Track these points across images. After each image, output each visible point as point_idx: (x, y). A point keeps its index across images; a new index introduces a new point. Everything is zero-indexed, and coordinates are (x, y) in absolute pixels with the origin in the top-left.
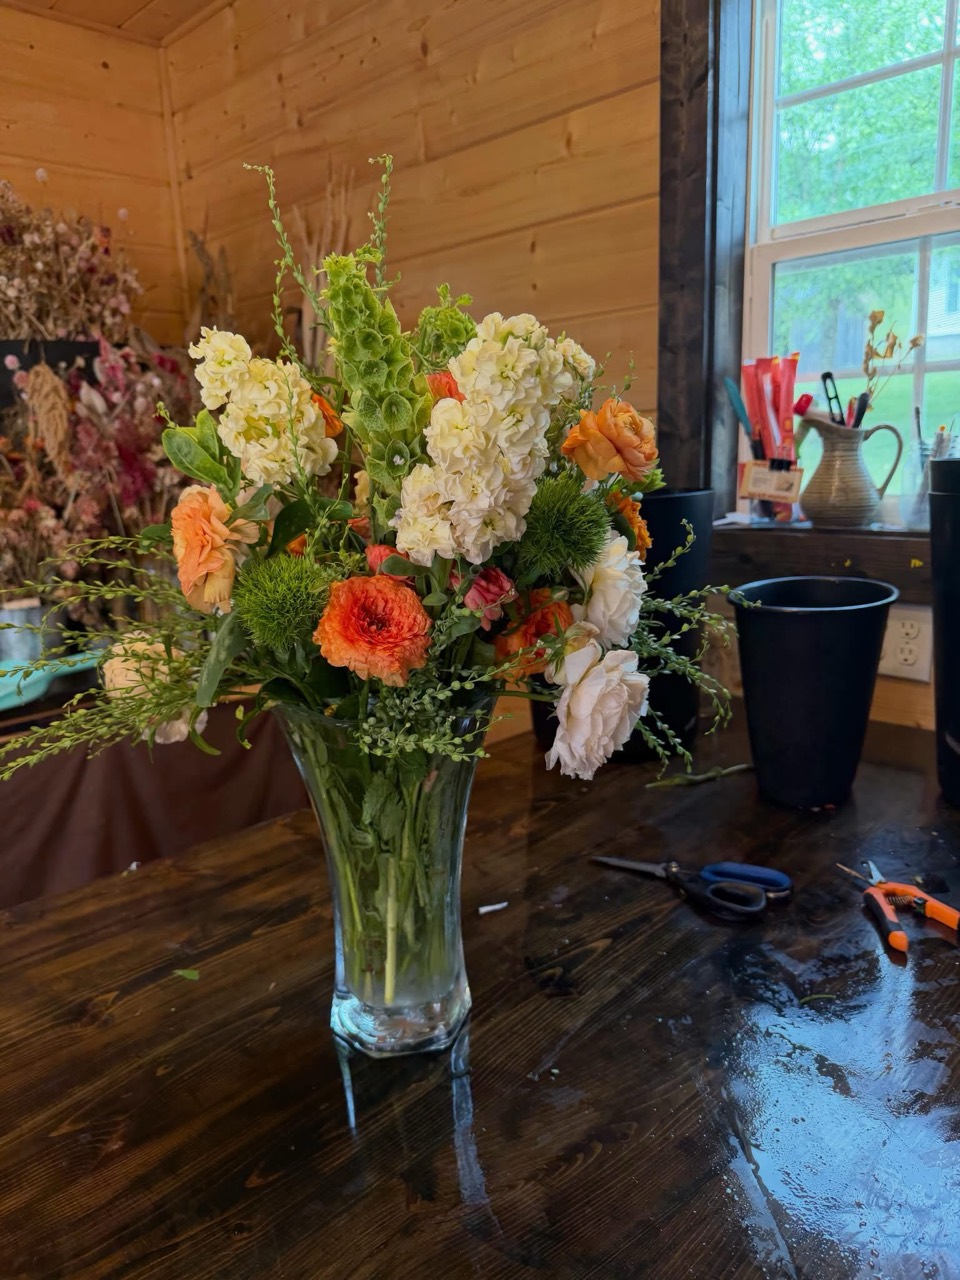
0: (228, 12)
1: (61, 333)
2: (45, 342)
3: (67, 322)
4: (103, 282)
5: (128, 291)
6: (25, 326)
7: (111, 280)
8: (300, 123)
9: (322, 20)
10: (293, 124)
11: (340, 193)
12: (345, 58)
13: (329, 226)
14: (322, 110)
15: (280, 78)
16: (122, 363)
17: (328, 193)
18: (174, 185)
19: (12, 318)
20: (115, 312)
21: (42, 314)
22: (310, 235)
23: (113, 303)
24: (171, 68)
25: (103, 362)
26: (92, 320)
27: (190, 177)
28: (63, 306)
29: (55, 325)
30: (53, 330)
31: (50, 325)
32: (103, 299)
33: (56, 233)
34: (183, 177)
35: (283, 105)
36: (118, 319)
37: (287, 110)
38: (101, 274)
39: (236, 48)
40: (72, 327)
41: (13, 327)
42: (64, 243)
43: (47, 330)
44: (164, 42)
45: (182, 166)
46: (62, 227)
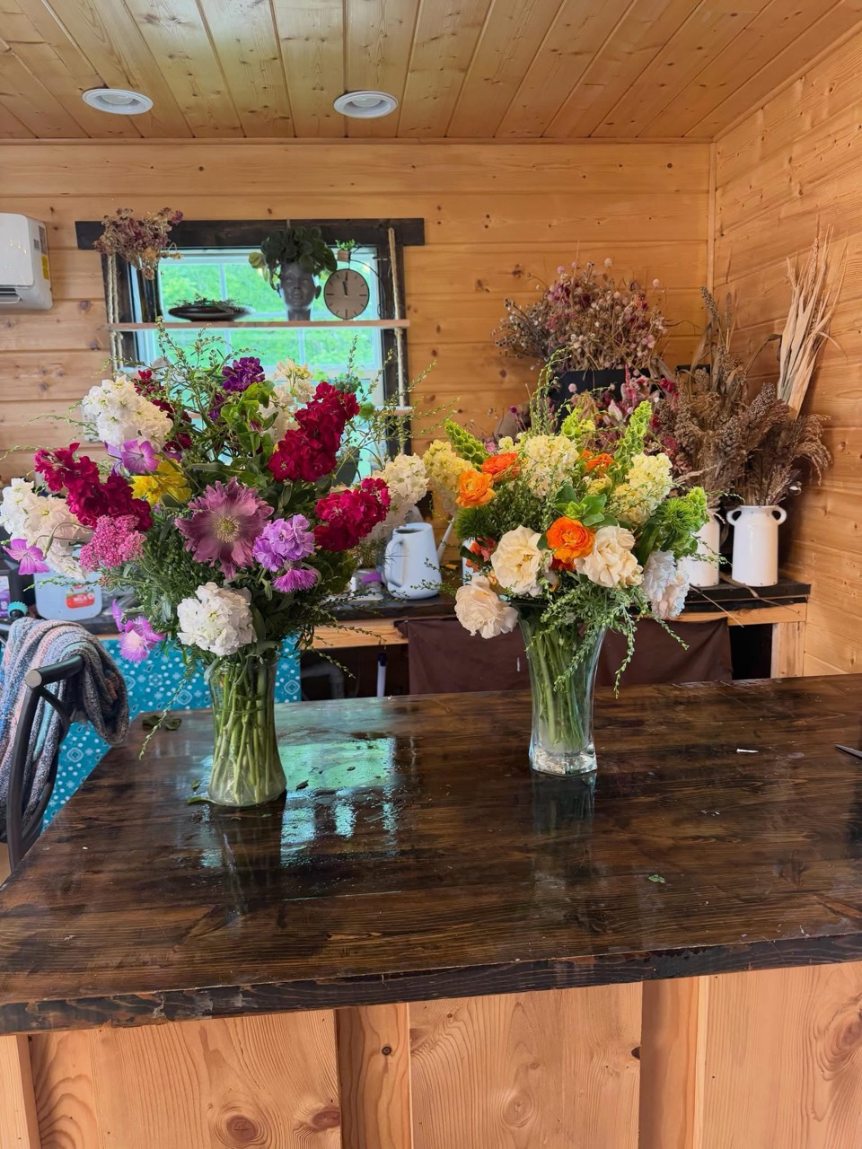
0: (760, 112)
1: (607, 365)
2: (597, 372)
3: (611, 357)
4: (639, 327)
5: (656, 333)
6: (586, 361)
7: (647, 325)
8: (801, 193)
9: (824, 114)
10: (796, 194)
11: (823, 246)
12: (837, 142)
13: (812, 271)
14: (817, 182)
15: (790, 160)
16: (637, 387)
17: (814, 246)
18: (711, 242)
19: (579, 358)
20: (645, 347)
21: (597, 353)
22: (797, 278)
23: (644, 341)
24: (718, 156)
25: (626, 387)
26: (628, 355)
27: (723, 235)
28: (611, 348)
29: (604, 359)
30: (604, 363)
31: (601, 360)
32: (638, 340)
33: (613, 299)
34: (718, 234)
35: (791, 180)
36: (646, 352)
37: (793, 184)
38: (640, 322)
39: (763, 139)
40: (614, 361)
41: (579, 363)
42: (617, 304)
43: (598, 363)
44: (714, 139)
45: (718, 227)
46: (617, 294)
